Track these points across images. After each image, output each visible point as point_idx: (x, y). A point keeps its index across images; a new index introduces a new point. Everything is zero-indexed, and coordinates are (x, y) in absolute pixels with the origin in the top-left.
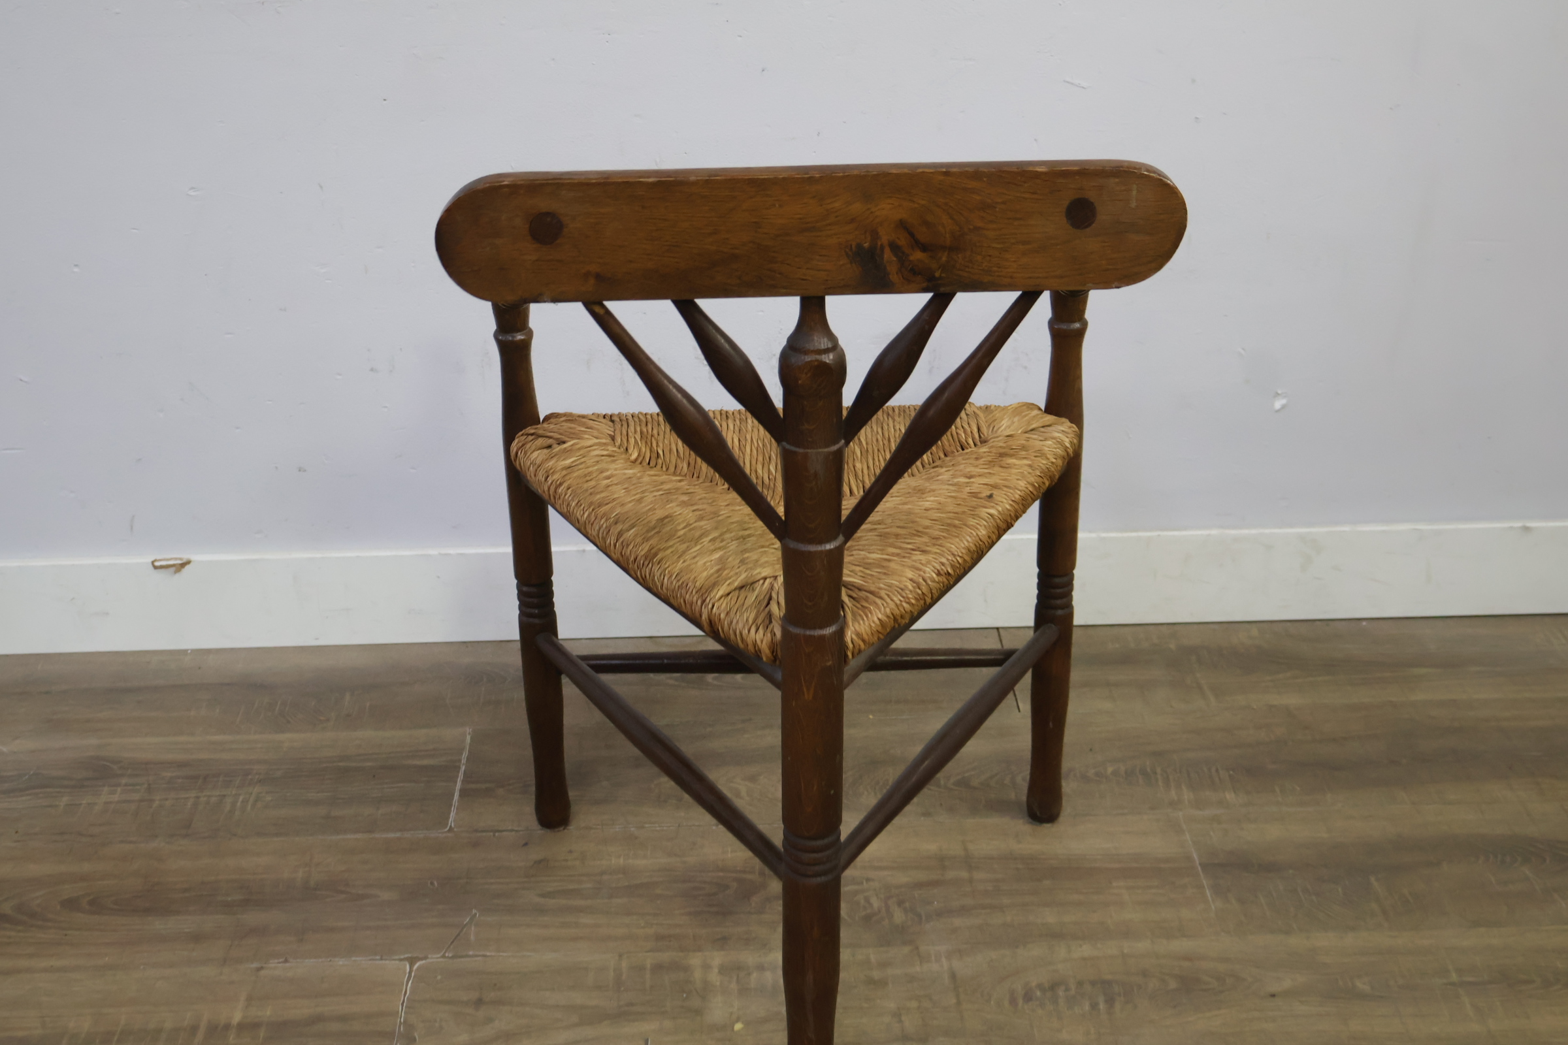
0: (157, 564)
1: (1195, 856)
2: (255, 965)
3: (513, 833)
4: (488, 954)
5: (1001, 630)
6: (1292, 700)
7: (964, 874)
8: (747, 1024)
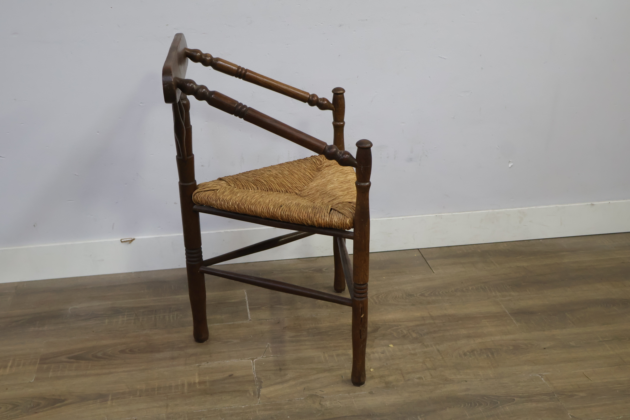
0: (122, 240)
1: (507, 312)
2: (197, 365)
3: (273, 320)
4: (278, 355)
5: (419, 249)
6: (525, 264)
7: (432, 321)
8: (374, 369)
